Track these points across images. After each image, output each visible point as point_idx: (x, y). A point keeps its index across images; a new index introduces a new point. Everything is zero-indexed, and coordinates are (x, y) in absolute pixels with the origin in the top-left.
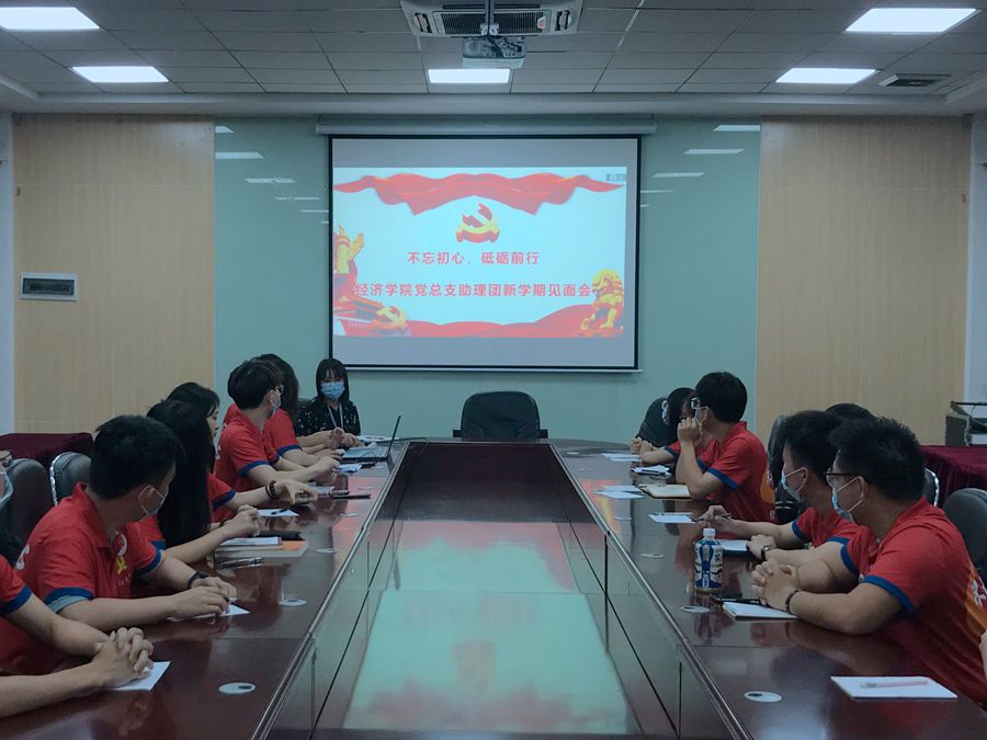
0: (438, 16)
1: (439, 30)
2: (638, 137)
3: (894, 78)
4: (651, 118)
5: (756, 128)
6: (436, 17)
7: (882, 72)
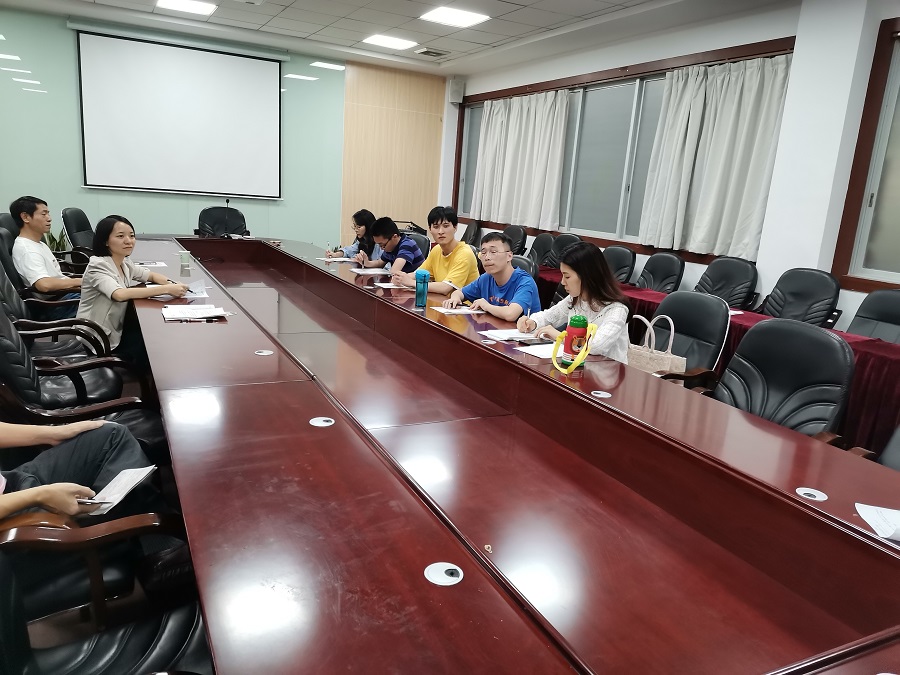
2: (280, 62)
3: (425, 50)
4: (287, 52)
5: (344, 68)
7: (421, 44)
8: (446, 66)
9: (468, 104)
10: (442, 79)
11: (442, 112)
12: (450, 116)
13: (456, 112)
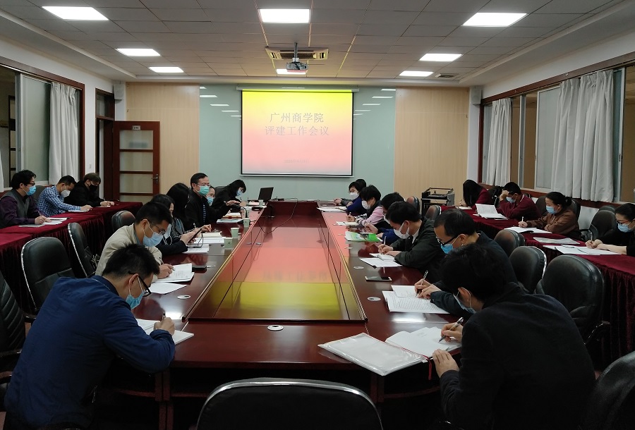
0: (279, 53)
1: (279, 58)
2: (353, 93)
3: (440, 75)
4: (357, 86)
5: (395, 90)
6: (278, 54)
7: (436, 73)
8: (463, 82)
9: (484, 104)
10: (466, 89)
11: (467, 112)
12: (473, 113)
13: (479, 110)
